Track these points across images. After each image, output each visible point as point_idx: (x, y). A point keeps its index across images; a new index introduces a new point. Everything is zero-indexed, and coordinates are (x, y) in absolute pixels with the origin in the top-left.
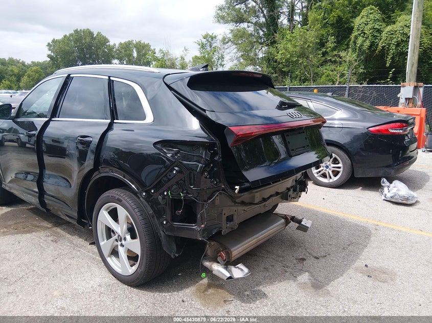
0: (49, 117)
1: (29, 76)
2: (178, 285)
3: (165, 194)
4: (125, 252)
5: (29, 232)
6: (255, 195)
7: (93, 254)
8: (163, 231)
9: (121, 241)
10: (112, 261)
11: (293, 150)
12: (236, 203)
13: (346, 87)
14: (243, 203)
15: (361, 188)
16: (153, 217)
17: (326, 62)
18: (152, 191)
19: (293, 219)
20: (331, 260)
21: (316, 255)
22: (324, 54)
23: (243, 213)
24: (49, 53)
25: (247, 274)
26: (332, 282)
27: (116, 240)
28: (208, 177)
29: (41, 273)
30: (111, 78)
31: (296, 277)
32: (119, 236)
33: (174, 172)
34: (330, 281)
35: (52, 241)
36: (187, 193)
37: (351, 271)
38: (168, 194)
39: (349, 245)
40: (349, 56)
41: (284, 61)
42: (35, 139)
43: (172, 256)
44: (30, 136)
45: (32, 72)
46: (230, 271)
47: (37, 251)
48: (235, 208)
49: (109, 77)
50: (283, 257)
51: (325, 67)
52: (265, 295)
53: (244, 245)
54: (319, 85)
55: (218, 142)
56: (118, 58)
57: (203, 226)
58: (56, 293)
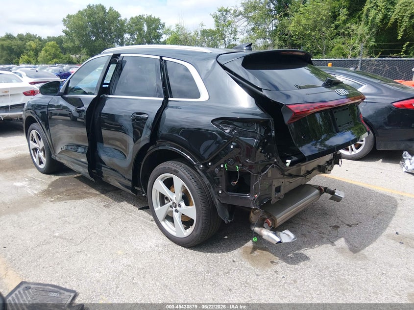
0: (97, 94)
1: (46, 51)
2: (226, 247)
3: (222, 166)
4: (179, 218)
5: (81, 198)
6: (301, 168)
7: (144, 218)
8: (218, 200)
9: (175, 207)
10: (167, 225)
11: (339, 126)
12: (285, 175)
13: (358, 60)
14: (291, 176)
15: (381, 160)
16: (210, 187)
17: (338, 34)
18: (210, 164)
19: (326, 190)
20: (364, 227)
21: (348, 223)
22: (337, 27)
23: (288, 184)
24: (65, 28)
25: (294, 239)
26: (367, 248)
27: (171, 206)
28: (263, 151)
29: (101, 235)
30: (163, 58)
31: (333, 243)
32: (174, 203)
33: (232, 147)
34: (365, 246)
35: (104, 206)
36: (243, 166)
37: (382, 238)
38: (224, 166)
39: (378, 214)
40: (361, 29)
41: (297, 34)
42: (84, 114)
43: (226, 222)
44: (79, 112)
45: (49, 46)
46: (279, 236)
47: (93, 215)
48: (283, 180)
49: (161, 57)
50: (318, 224)
51: (335, 40)
52: (307, 258)
53: (286, 213)
54: (331, 58)
55: (271, 120)
56: (129, 33)
57: (256, 196)
58: (119, 252)
